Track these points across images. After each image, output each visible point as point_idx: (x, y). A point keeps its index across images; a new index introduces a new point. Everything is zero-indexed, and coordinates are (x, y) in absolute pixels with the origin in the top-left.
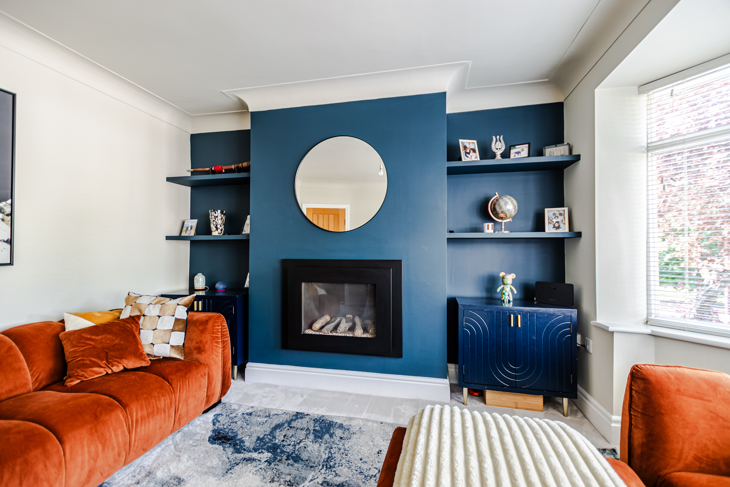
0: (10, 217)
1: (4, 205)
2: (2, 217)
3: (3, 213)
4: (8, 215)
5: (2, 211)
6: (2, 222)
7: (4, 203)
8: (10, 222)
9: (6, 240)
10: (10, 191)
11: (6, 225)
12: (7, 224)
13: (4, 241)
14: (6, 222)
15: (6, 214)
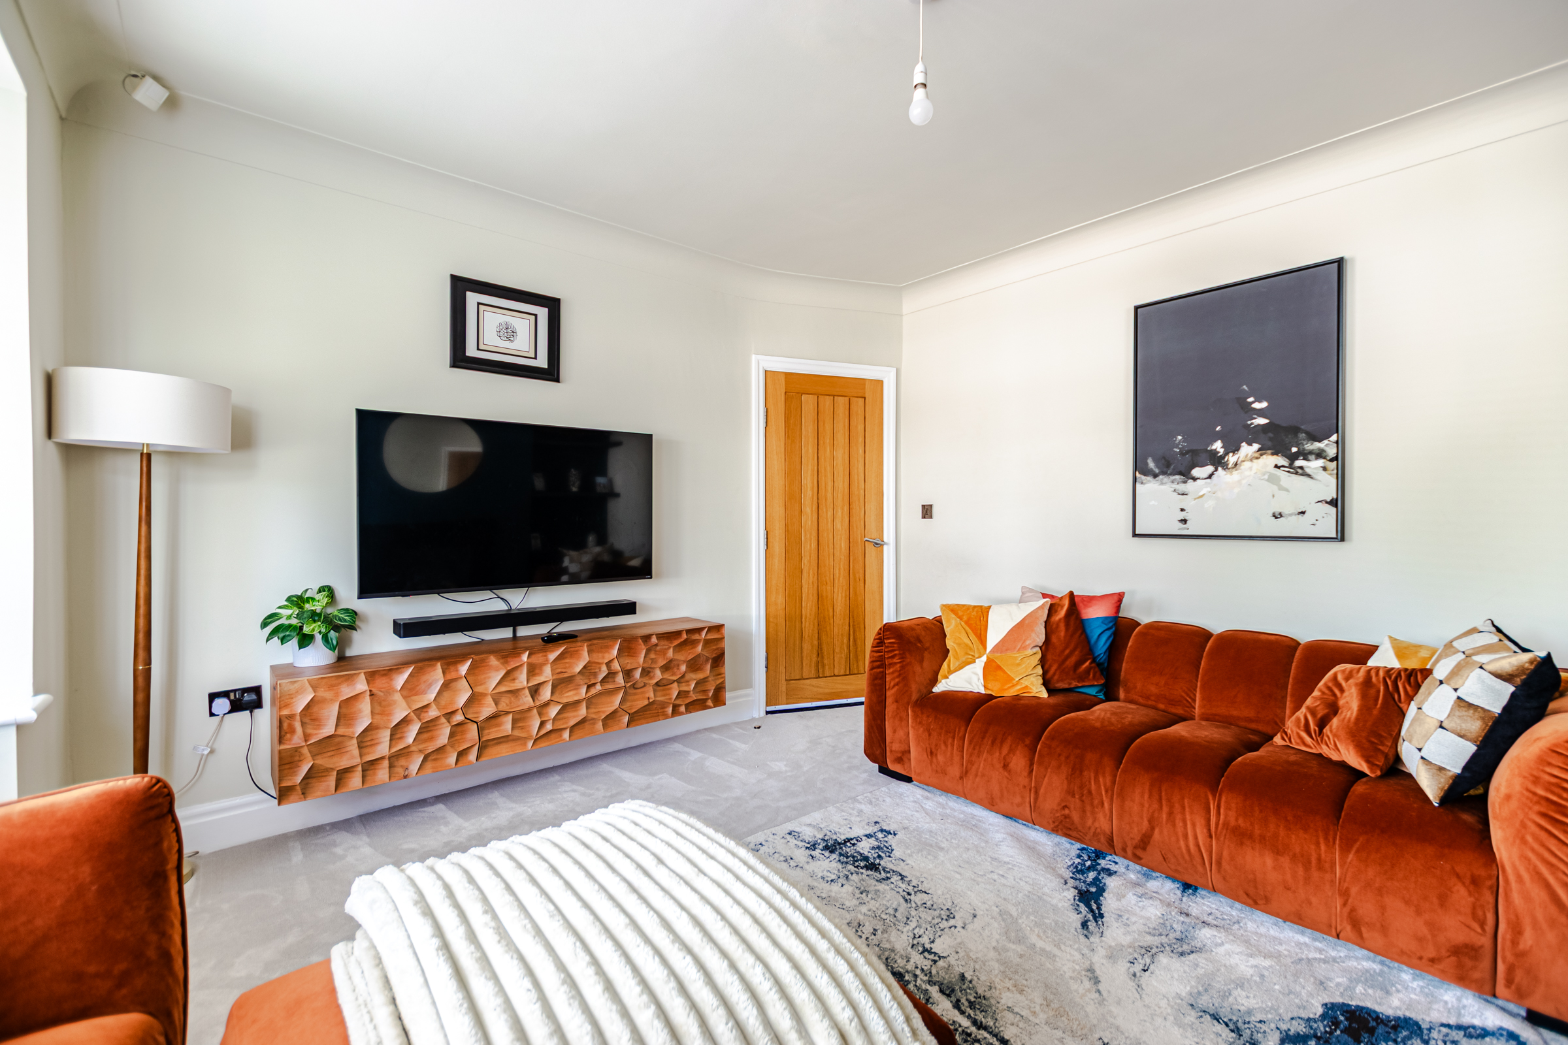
0: (1335, 462)
1: (1327, 445)
2: (1322, 465)
3: (1325, 458)
4: (1331, 460)
5: (1324, 454)
6: (1324, 472)
7: (1326, 442)
8: (1335, 471)
9: (1329, 500)
10: (1335, 421)
11: (1329, 476)
12: (1330, 474)
13: (1327, 502)
14: (1329, 472)
15: (1328, 458)
